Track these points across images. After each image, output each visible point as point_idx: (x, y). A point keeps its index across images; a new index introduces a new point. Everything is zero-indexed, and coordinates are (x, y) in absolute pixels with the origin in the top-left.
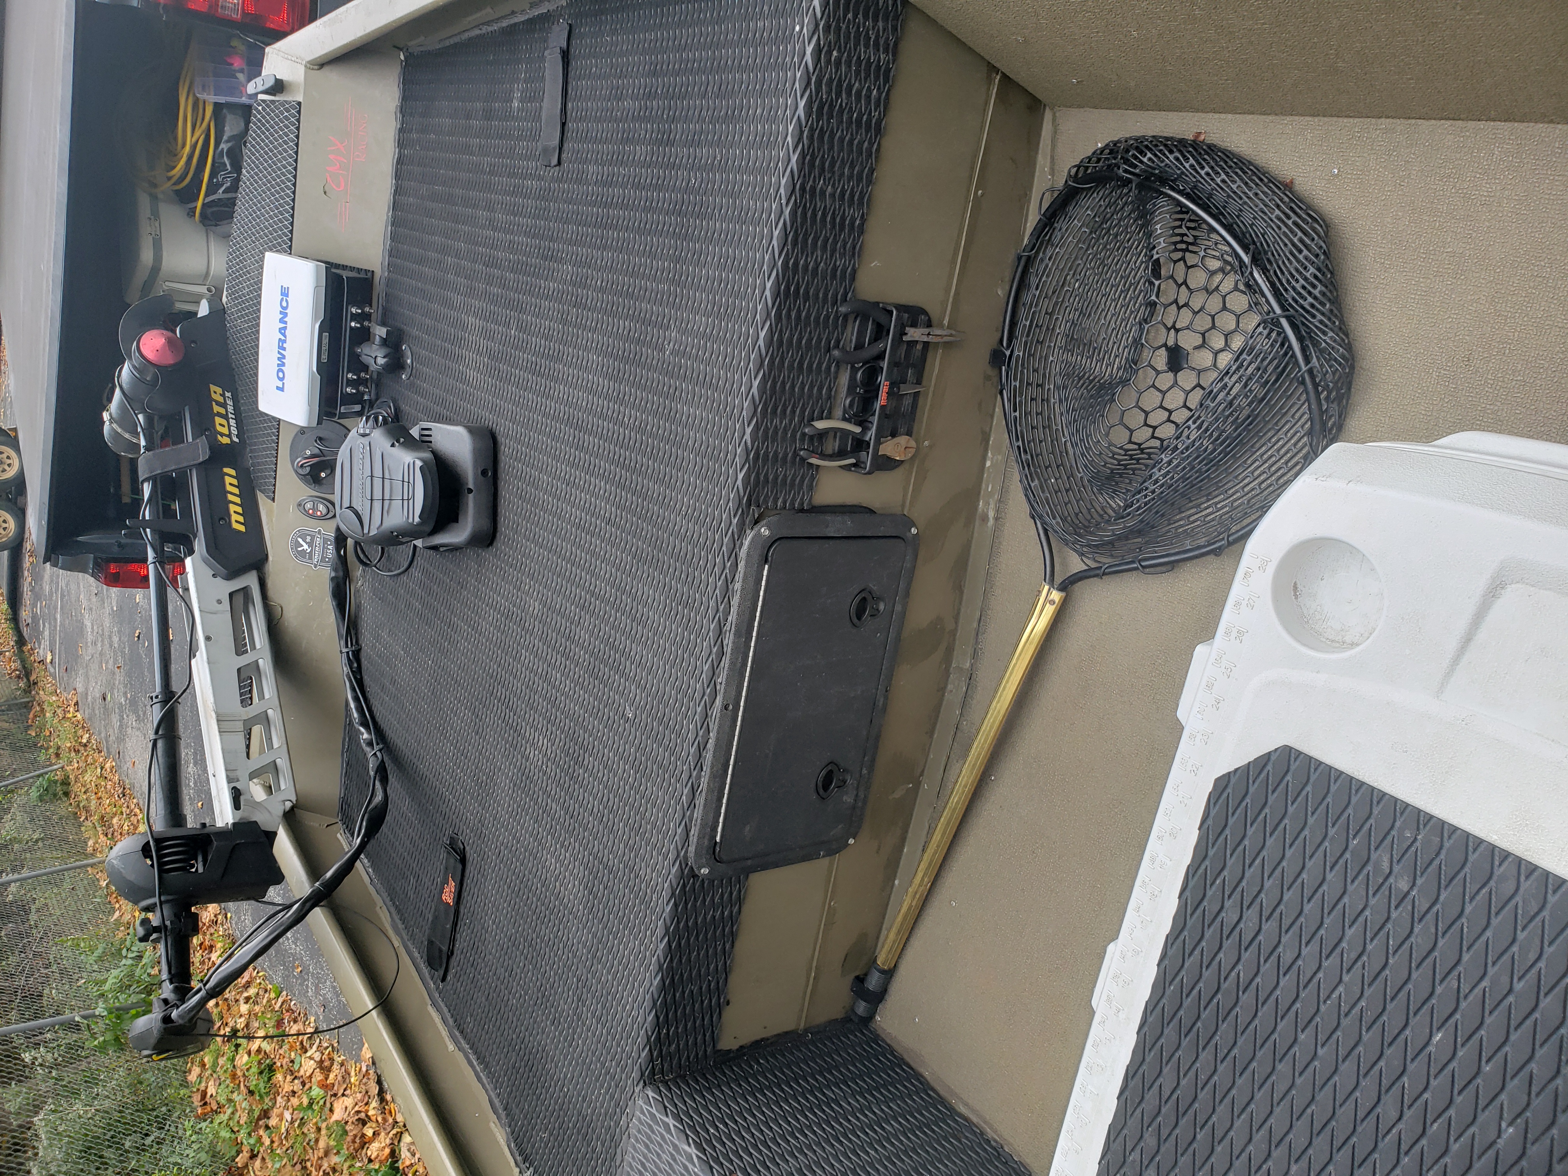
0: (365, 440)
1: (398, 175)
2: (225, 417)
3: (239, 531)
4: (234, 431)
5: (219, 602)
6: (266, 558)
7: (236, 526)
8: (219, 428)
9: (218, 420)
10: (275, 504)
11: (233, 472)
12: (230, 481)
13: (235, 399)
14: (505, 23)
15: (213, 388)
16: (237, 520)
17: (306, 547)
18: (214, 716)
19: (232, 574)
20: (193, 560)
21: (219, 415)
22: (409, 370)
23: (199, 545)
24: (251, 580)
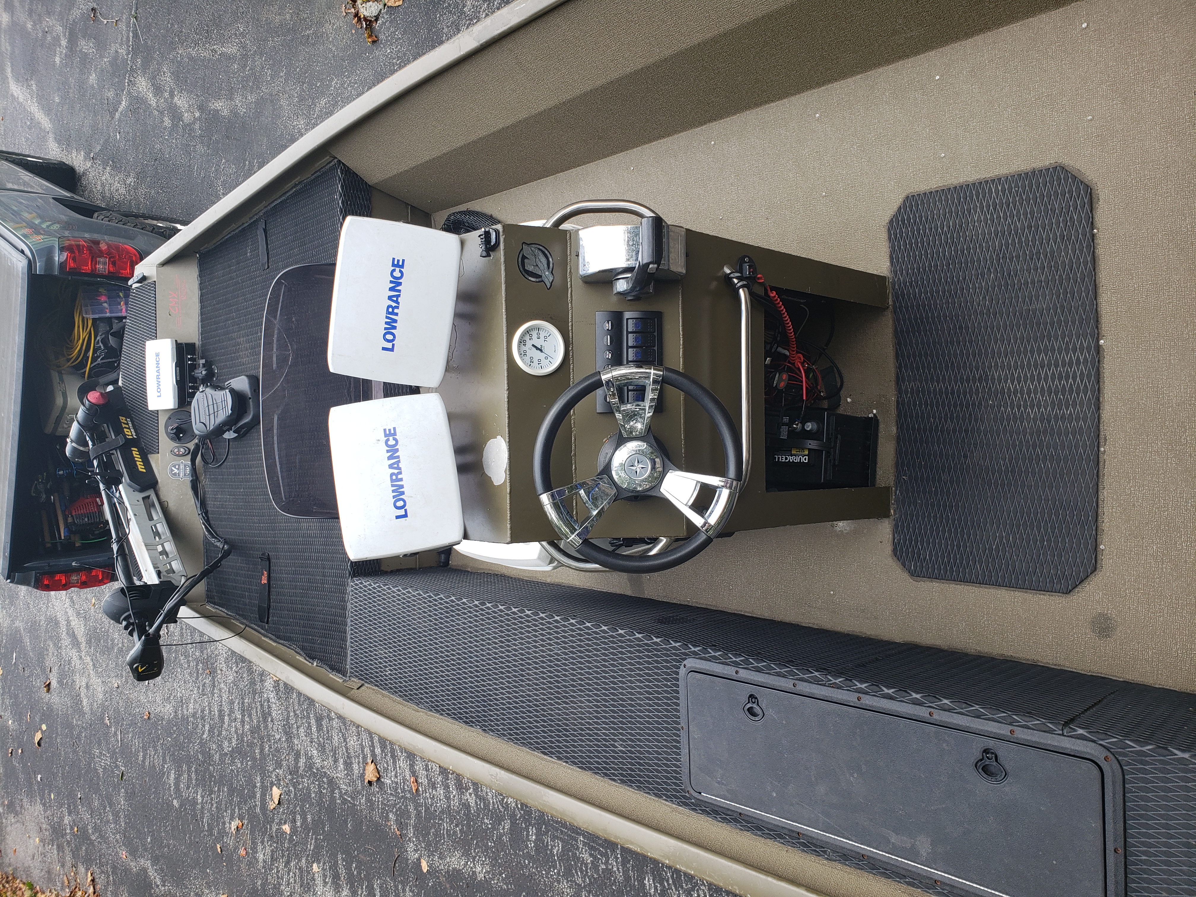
0: (204, 394)
1: (201, 301)
2: (129, 428)
3: (143, 472)
4: (134, 434)
5: (138, 501)
6: (157, 482)
7: (140, 470)
8: (127, 433)
9: (125, 430)
10: (159, 455)
11: (136, 449)
12: (135, 453)
13: (131, 421)
14: (240, 229)
15: (121, 418)
16: (141, 468)
17: (176, 471)
18: (143, 544)
19: (141, 491)
20: (123, 486)
21: (126, 428)
22: (216, 375)
23: (126, 479)
24: (151, 493)
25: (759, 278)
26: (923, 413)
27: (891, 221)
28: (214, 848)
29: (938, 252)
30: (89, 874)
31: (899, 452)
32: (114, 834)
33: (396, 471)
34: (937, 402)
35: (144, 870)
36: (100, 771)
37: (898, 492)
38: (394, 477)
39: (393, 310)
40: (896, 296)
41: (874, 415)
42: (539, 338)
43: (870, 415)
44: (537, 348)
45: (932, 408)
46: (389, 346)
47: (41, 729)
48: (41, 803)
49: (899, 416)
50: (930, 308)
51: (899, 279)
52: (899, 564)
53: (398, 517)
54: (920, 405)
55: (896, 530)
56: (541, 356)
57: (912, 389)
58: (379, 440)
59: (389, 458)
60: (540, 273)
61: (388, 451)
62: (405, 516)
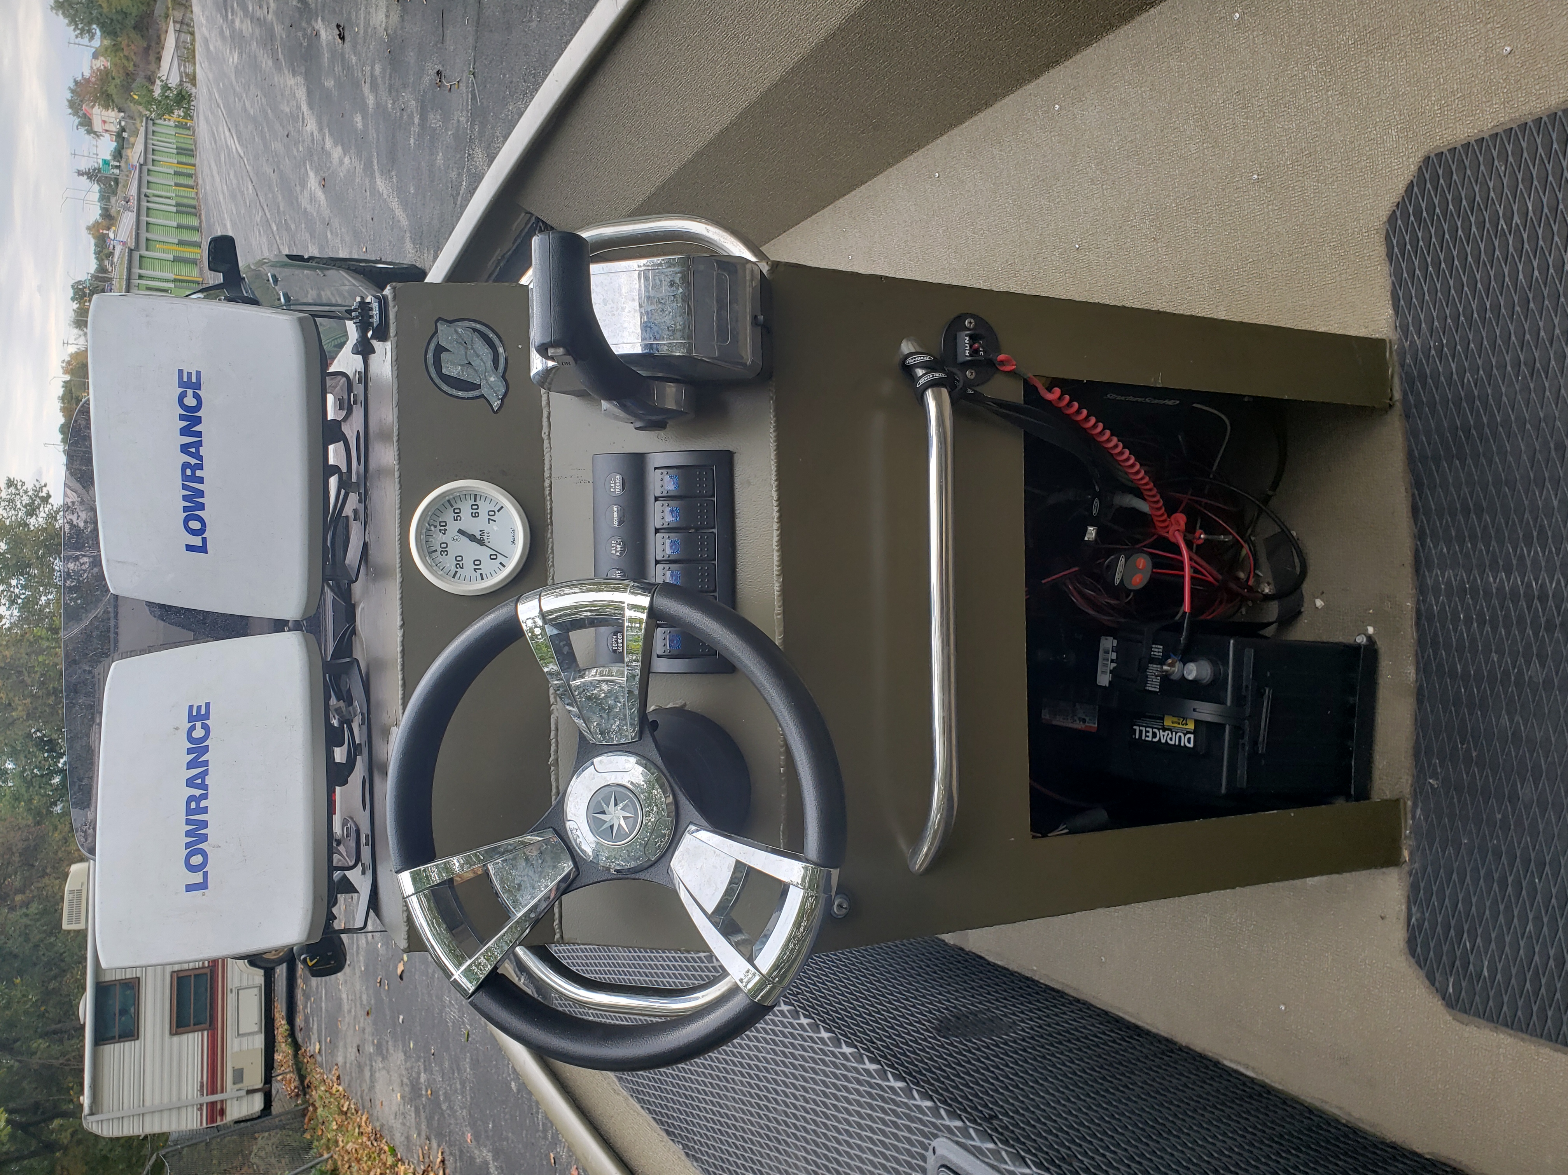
25: (1002, 362)
26: (1473, 641)
27: (1392, 219)
28: (547, 1156)
29: (1500, 276)
30: (440, 1154)
31: (1421, 724)
32: (461, 1108)
33: (198, 792)
34: (1507, 617)
35: (486, 1163)
36: (450, 1024)
37: (1419, 811)
38: (193, 805)
39: (193, 472)
40: (1409, 381)
41: (1369, 638)
42: (476, 515)
43: (1361, 640)
44: (472, 538)
45: (1495, 628)
46: (197, 541)
47: (402, 959)
48: (403, 1051)
49: (1421, 642)
50: (1485, 405)
51: (1413, 342)
52: (1422, 973)
53: (190, 888)
54: (1468, 621)
55: (1414, 897)
56: (482, 553)
57: (1449, 584)
58: (177, 729)
59: (190, 765)
60: (477, 382)
61: (189, 751)
62: (203, 886)
